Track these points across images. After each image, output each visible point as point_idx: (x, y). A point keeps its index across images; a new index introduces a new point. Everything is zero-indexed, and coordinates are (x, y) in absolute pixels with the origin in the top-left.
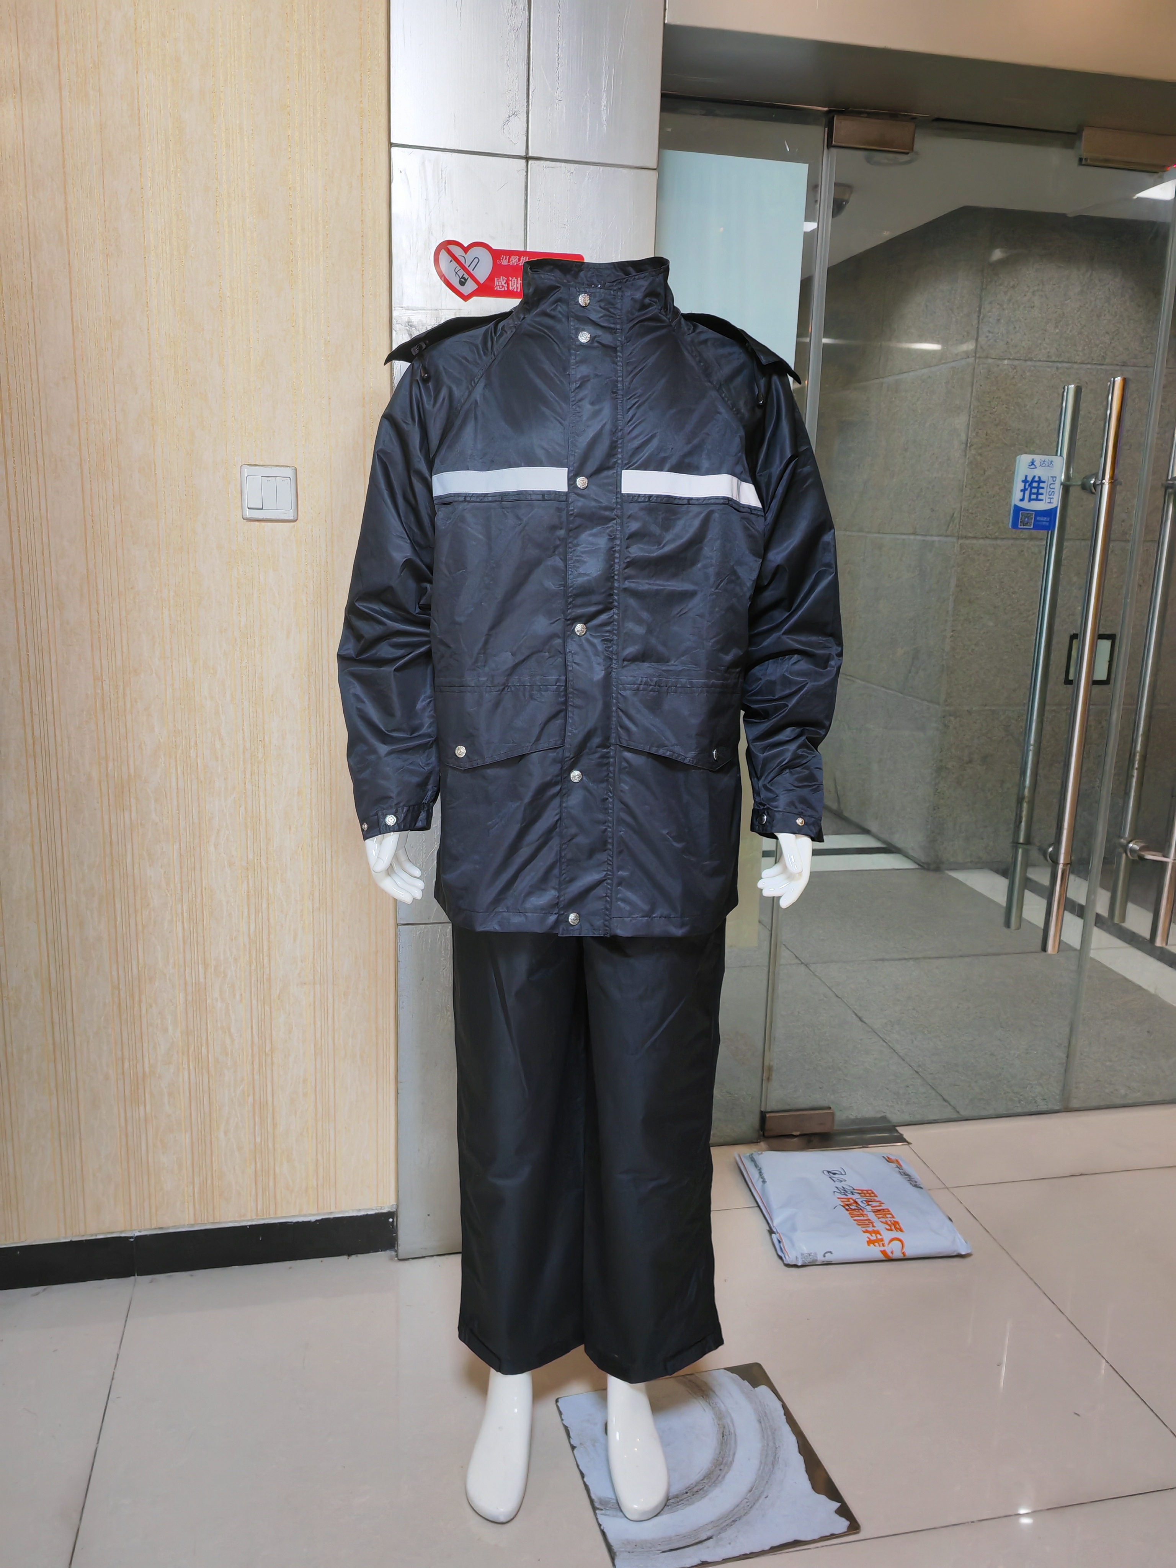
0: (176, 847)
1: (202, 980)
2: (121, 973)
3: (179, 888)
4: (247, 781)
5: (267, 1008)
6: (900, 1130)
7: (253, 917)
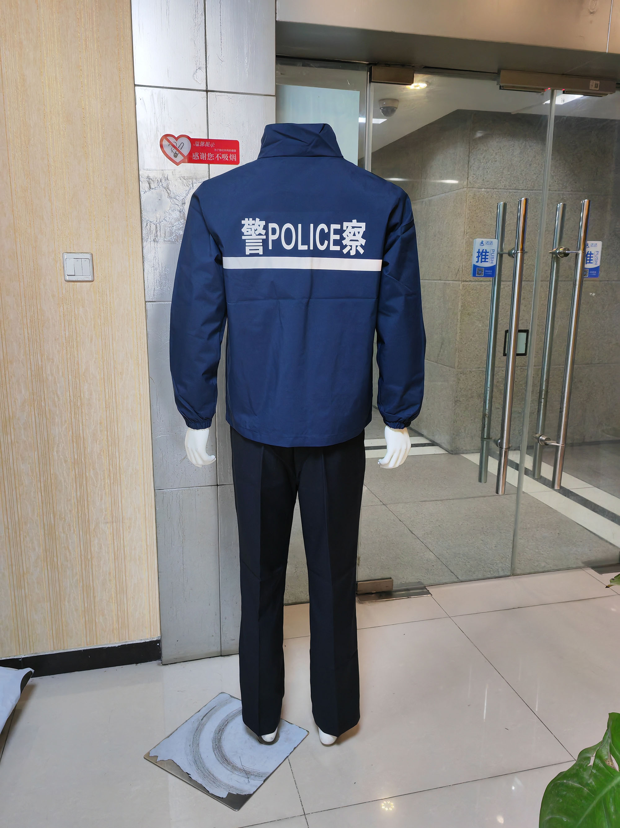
0: (36, 453)
1: (53, 522)
2: (9, 520)
3: (39, 475)
4: (73, 417)
5: (88, 536)
6: (428, 588)
7: (78, 488)
